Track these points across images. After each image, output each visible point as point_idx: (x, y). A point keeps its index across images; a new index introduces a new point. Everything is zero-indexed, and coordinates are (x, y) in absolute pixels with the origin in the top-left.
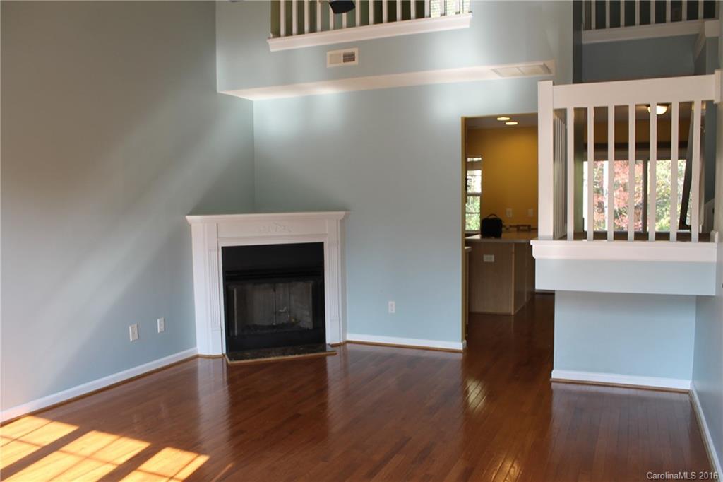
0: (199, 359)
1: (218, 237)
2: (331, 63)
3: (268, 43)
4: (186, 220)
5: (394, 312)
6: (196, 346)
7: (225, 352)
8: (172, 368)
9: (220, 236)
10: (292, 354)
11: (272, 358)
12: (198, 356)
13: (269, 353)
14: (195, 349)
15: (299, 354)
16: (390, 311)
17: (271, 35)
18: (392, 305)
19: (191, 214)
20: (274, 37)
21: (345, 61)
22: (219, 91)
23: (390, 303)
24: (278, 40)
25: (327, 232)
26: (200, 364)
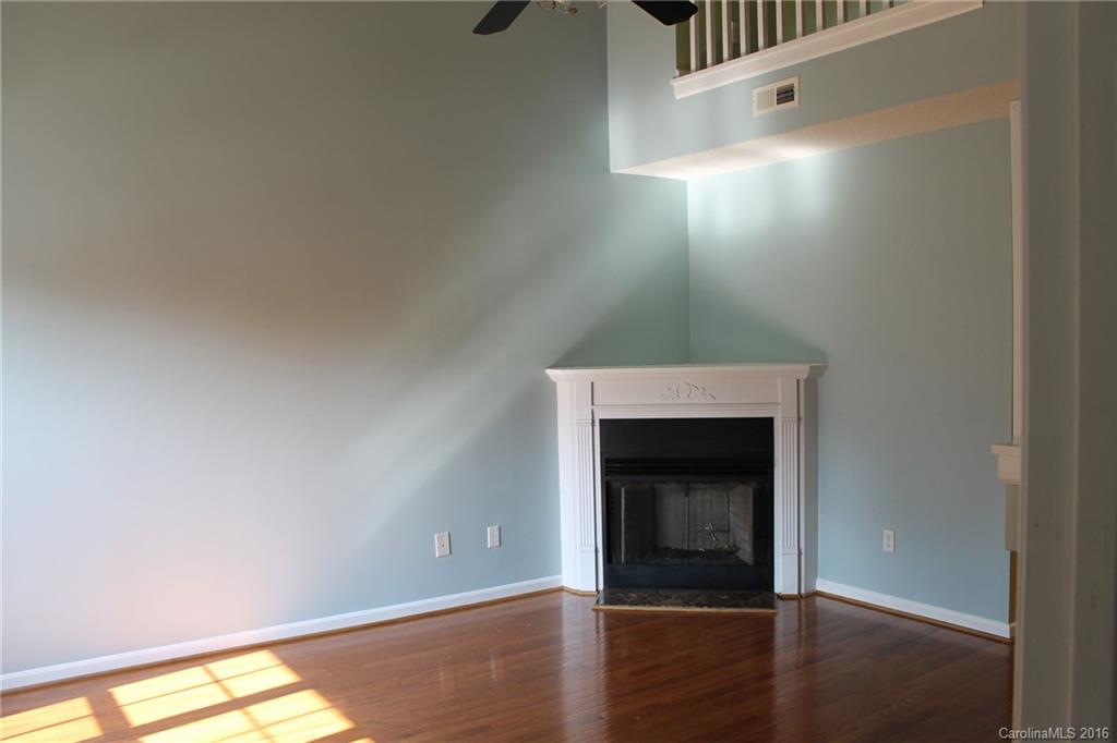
0: (565, 594)
1: (593, 404)
2: (759, 108)
3: (672, 86)
4: (547, 376)
5: (892, 549)
6: (560, 573)
7: (601, 587)
8: (507, 605)
9: (595, 403)
10: (697, 605)
11: (663, 608)
12: (561, 589)
13: (667, 597)
14: (558, 577)
15: (710, 607)
16: (885, 549)
17: (677, 73)
18: (888, 537)
19: (554, 366)
20: (680, 75)
21: (779, 102)
22: (612, 171)
23: (886, 532)
24: (688, 79)
25: (780, 401)
26: (566, 600)
